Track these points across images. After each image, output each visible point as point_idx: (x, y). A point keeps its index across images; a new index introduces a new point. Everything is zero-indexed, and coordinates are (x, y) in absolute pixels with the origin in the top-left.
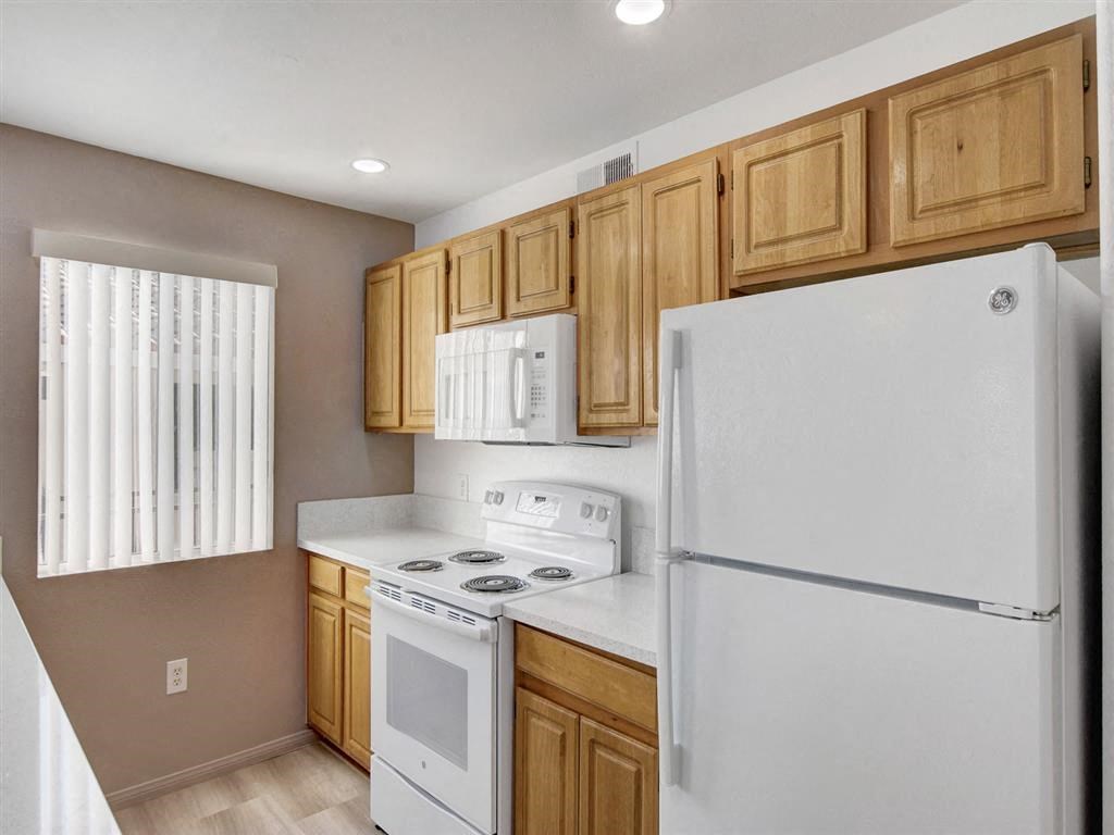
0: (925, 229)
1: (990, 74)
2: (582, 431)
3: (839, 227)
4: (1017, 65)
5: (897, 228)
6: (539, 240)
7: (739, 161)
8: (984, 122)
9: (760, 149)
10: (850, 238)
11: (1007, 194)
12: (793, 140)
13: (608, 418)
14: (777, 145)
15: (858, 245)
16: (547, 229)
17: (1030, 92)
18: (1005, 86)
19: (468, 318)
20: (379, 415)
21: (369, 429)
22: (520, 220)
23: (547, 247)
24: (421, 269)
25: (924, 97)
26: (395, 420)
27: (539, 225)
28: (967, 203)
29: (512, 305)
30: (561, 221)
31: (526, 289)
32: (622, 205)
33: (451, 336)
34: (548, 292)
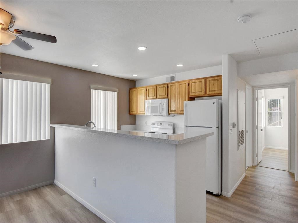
0: (211, 93)
1: (216, 78)
2: (169, 114)
3: (202, 91)
5: (208, 92)
6: (162, 88)
7: (190, 82)
8: (216, 83)
9: (193, 81)
12: (197, 81)
13: (173, 112)
14: (195, 81)
15: (204, 94)
16: (164, 87)
17: (220, 81)
19: (150, 98)
20: (132, 112)
21: (130, 114)
22: (159, 85)
23: (164, 89)
24: (141, 90)
25: (211, 79)
26: (136, 113)
27: (162, 86)
28: (215, 91)
29: (158, 97)
30: (166, 86)
31: (160, 95)
32: (175, 85)
33: (147, 101)
34: (164, 95)
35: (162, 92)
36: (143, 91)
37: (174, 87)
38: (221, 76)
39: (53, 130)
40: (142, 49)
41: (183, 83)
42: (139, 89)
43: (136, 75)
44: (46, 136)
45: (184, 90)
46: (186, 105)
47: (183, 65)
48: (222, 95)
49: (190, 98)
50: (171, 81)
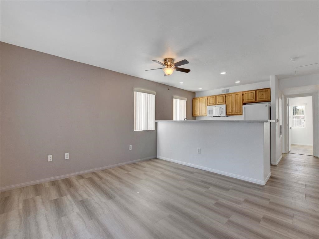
0: (260, 100)
1: (264, 90)
2: (227, 115)
3: (253, 99)
4: (266, 90)
5: (258, 100)
6: (221, 97)
7: (244, 93)
8: (264, 93)
9: (246, 92)
10: (254, 100)
11: (266, 98)
12: (249, 92)
13: (230, 114)
14: (248, 92)
15: (255, 100)
16: (222, 96)
17: (267, 92)
18: (265, 91)
19: (211, 104)
20: (196, 114)
21: (193, 116)
22: (218, 95)
23: (222, 98)
24: (203, 99)
25: (260, 91)
26: (198, 115)
27: (221, 96)
28: (263, 98)
29: (217, 103)
30: (224, 96)
31: (219, 102)
32: (232, 95)
33: (208, 106)
34: (222, 102)
35: (220, 100)
36: (205, 100)
37: (230, 97)
38: (270, 88)
39: (156, 123)
40: (224, 73)
41: (238, 94)
42: (201, 98)
43: (201, 89)
44: (152, 127)
45: (239, 98)
46: (245, 107)
47: (240, 81)
48: (270, 101)
49: (244, 103)
50: (226, 92)
